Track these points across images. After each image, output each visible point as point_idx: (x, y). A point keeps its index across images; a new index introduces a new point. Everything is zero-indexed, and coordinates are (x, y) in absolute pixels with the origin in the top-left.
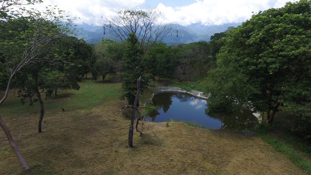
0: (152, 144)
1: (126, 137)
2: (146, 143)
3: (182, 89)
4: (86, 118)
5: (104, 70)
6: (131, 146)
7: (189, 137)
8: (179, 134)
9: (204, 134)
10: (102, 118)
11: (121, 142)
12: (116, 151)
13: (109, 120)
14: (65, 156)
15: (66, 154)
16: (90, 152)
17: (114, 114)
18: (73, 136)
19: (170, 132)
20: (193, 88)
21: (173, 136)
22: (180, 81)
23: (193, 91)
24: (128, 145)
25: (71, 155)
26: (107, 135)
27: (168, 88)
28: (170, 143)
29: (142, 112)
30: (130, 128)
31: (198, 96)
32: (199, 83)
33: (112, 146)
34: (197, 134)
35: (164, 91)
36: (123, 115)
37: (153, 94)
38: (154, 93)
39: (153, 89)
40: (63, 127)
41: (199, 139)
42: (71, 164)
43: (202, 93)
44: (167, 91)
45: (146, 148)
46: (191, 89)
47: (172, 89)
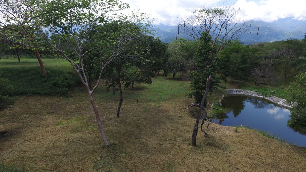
0: (216, 146)
1: (190, 135)
2: (210, 145)
3: (258, 93)
4: (155, 111)
5: (175, 68)
6: (194, 144)
7: (262, 148)
8: (249, 143)
9: (283, 148)
10: (169, 112)
11: (184, 139)
12: (179, 146)
13: (176, 116)
14: (135, 141)
15: (135, 139)
16: (155, 142)
17: (180, 111)
18: (143, 125)
19: (238, 139)
20: (273, 94)
21: (241, 143)
22: (257, 84)
23: (273, 97)
24: (191, 142)
25: (140, 141)
26: (172, 129)
27: (241, 91)
28: (236, 150)
29: (209, 112)
30: (195, 126)
31: (279, 103)
32: (282, 88)
33: (175, 140)
34: (273, 147)
35: (236, 93)
36: (189, 113)
37: (223, 96)
38: (224, 94)
39: (224, 90)
40: (136, 115)
41: (275, 153)
42: (139, 148)
43: (285, 100)
44: (239, 94)
45: (209, 149)
46: (271, 95)
47: (245, 92)
